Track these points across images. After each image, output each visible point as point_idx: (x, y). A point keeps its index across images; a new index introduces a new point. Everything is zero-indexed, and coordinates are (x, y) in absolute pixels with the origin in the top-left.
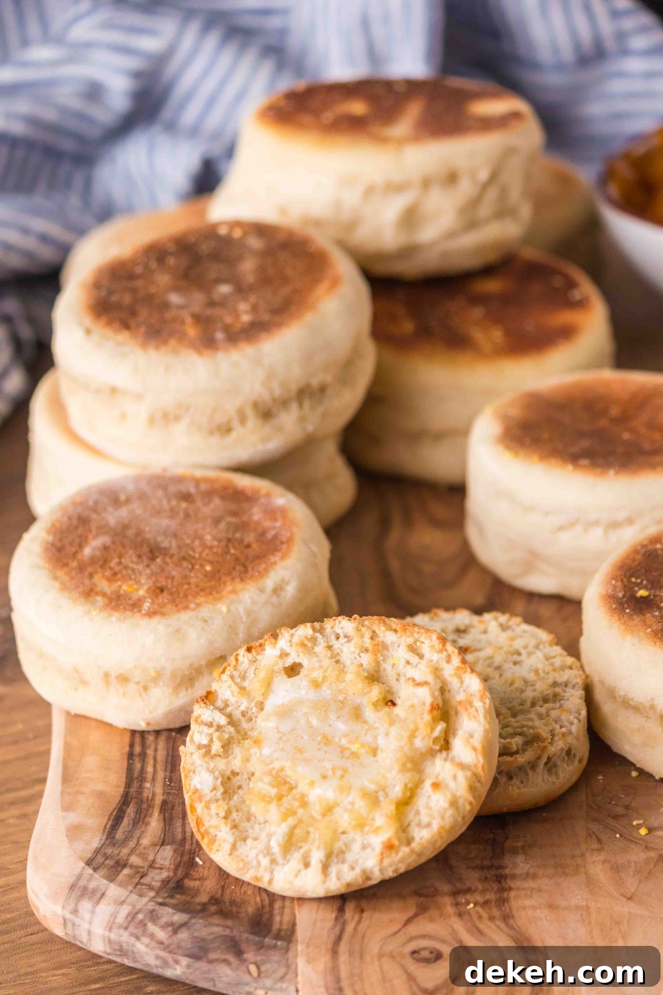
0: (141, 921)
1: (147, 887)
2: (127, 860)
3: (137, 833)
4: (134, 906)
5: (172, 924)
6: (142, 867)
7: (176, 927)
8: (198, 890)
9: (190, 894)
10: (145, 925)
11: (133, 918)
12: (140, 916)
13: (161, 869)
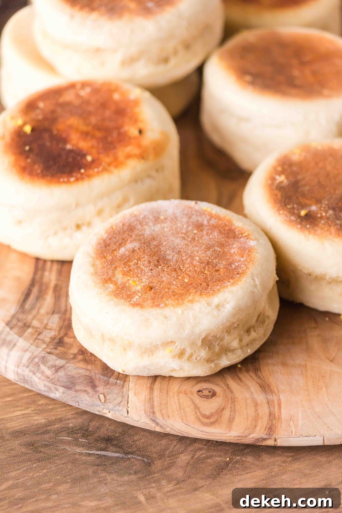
0: (37, 363)
1: (41, 341)
2: (31, 323)
3: (38, 305)
4: (33, 353)
5: (55, 366)
6: (39, 328)
7: (57, 368)
8: (72, 345)
9: (67, 347)
10: (39, 365)
11: (32, 361)
12: (36, 360)
13: (51, 329)
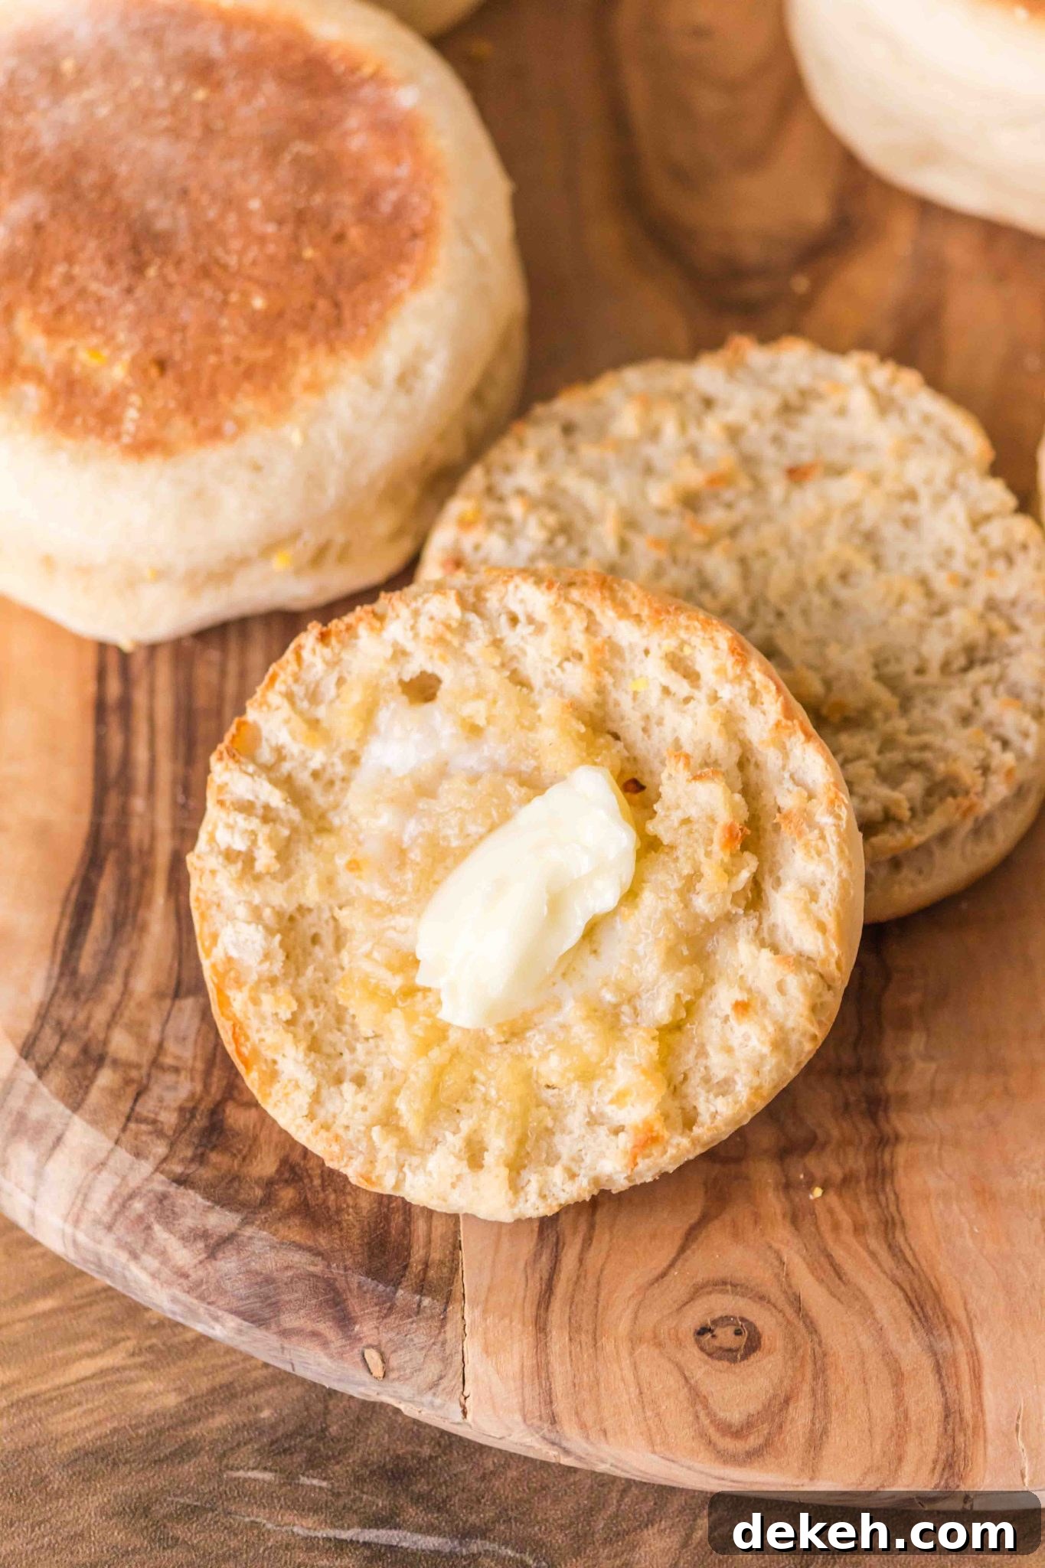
0: (140, 1218)
1: (150, 1128)
2: (106, 1042)
3: (124, 954)
4: (124, 1178)
5: (205, 1235)
6: (138, 1066)
7: (212, 1242)
8: (255, 1138)
9: (240, 1151)
10: (149, 1227)
11: (124, 1206)
12: (138, 1206)
13: (177, 1070)
